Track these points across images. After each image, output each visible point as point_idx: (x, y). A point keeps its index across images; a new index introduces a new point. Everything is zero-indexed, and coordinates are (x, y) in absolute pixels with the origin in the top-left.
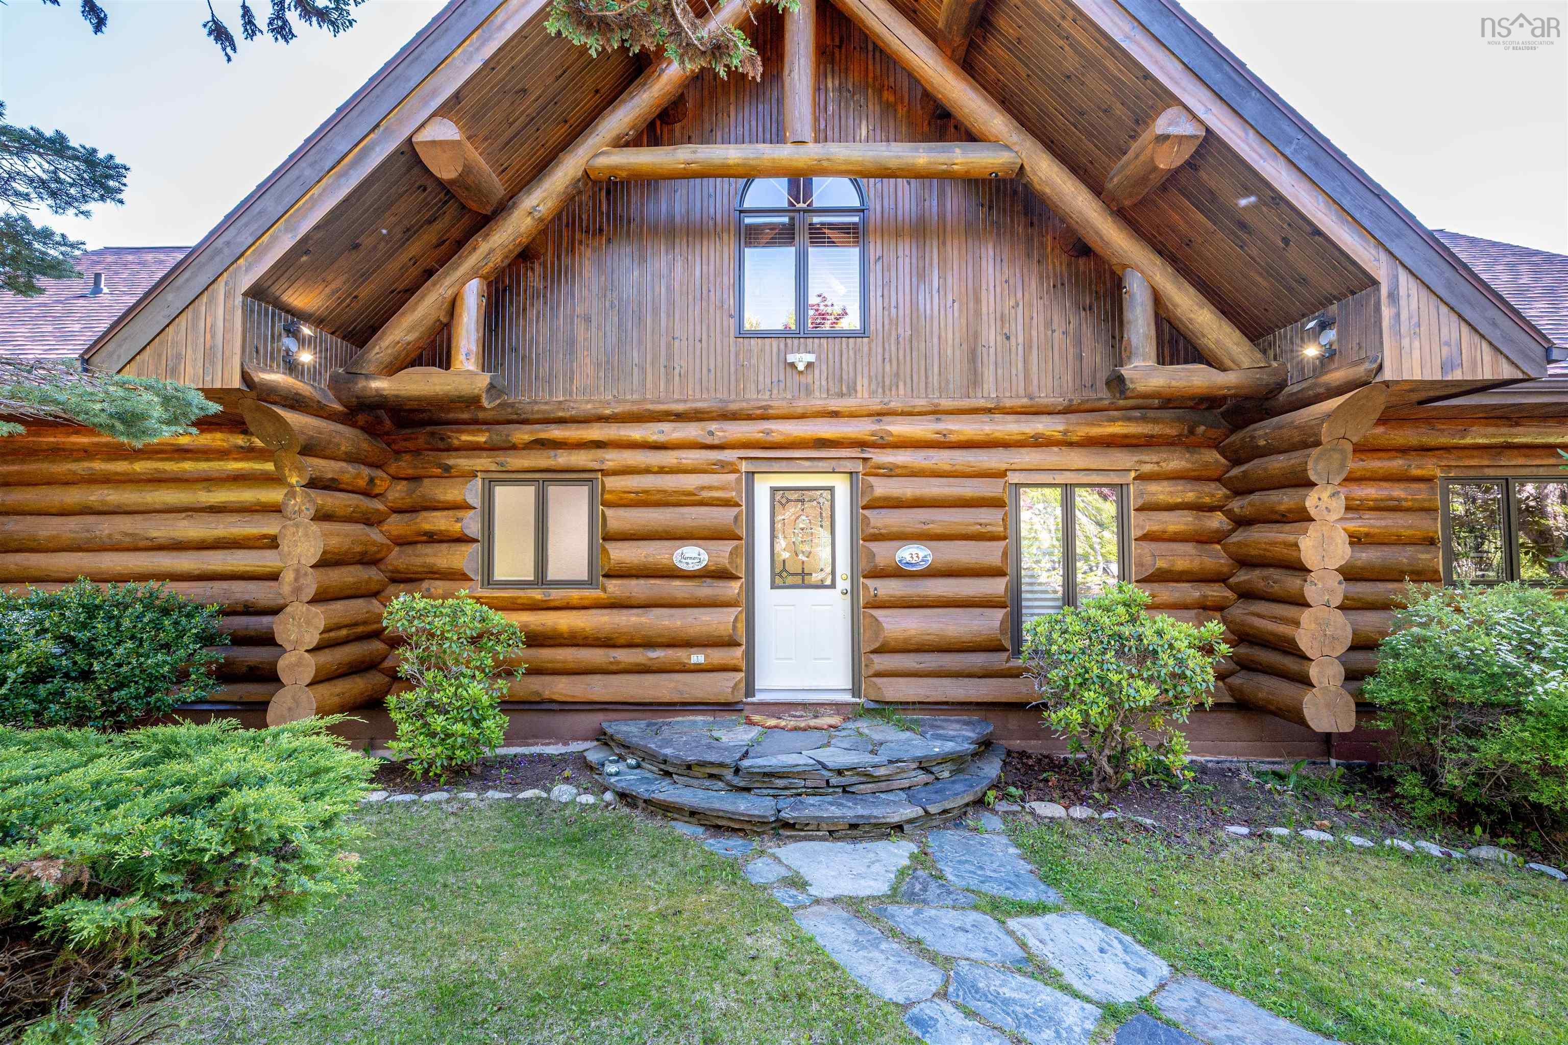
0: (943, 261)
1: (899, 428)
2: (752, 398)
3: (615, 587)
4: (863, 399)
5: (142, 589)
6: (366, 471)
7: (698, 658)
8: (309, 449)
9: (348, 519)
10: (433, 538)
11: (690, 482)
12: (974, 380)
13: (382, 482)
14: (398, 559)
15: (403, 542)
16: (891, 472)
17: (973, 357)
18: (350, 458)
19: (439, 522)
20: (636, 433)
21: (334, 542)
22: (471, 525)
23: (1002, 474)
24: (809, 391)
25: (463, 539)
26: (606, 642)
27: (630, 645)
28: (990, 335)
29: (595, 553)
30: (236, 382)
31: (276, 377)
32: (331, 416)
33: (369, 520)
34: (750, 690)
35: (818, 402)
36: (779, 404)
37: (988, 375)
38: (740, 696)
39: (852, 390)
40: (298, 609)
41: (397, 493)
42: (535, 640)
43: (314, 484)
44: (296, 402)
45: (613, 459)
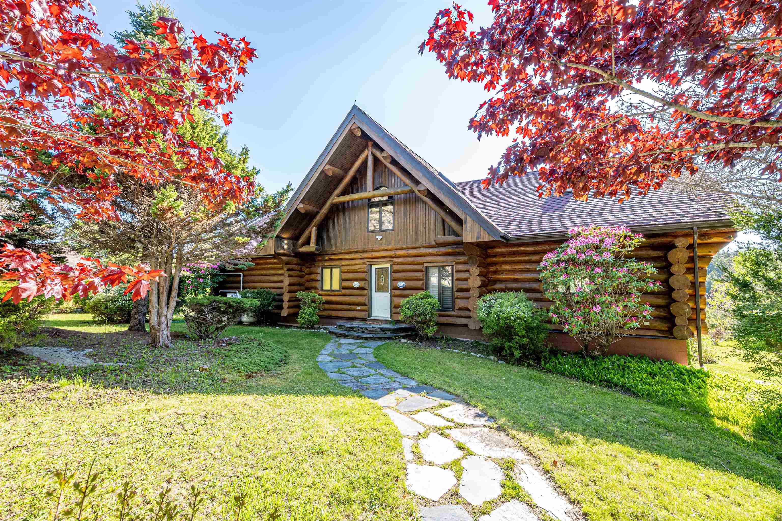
0: (411, 210)
1: (399, 253)
2: (370, 246)
3: (344, 291)
4: (393, 246)
5: (267, 290)
6: (300, 267)
7: (359, 308)
8: (287, 263)
9: (296, 276)
10: (313, 280)
11: (357, 267)
12: (417, 240)
13: (304, 269)
14: (307, 284)
15: (308, 281)
16: (398, 264)
17: (417, 234)
18: (296, 264)
19: (313, 277)
20: (347, 257)
21: (292, 281)
22: (319, 278)
23: (422, 263)
24: (381, 244)
25: (318, 281)
26: (341, 303)
27: (346, 304)
28: (421, 228)
29: (341, 284)
30: (273, 253)
31: (282, 251)
32: (292, 256)
33: (301, 277)
34: (370, 315)
35: (383, 247)
36: (375, 249)
37: (420, 238)
38: (366, 317)
39: (390, 244)
40: (286, 294)
41: (307, 271)
42: (327, 302)
43: (288, 270)
44: (284, 255)
45: (344, 263)
